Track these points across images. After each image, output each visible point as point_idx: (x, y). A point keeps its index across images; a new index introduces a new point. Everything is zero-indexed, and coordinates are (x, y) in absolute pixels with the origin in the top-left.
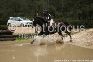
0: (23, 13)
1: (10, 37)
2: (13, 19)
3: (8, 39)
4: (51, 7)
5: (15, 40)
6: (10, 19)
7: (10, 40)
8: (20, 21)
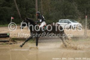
0: (72, 16)
2: (62, 21)
6: (59, 21)
8: (69, 24)
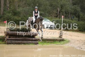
1: (33, 40)
3: (30, 43)
4: (76, 7)
5: (38, 44)
7: (32, 43)
